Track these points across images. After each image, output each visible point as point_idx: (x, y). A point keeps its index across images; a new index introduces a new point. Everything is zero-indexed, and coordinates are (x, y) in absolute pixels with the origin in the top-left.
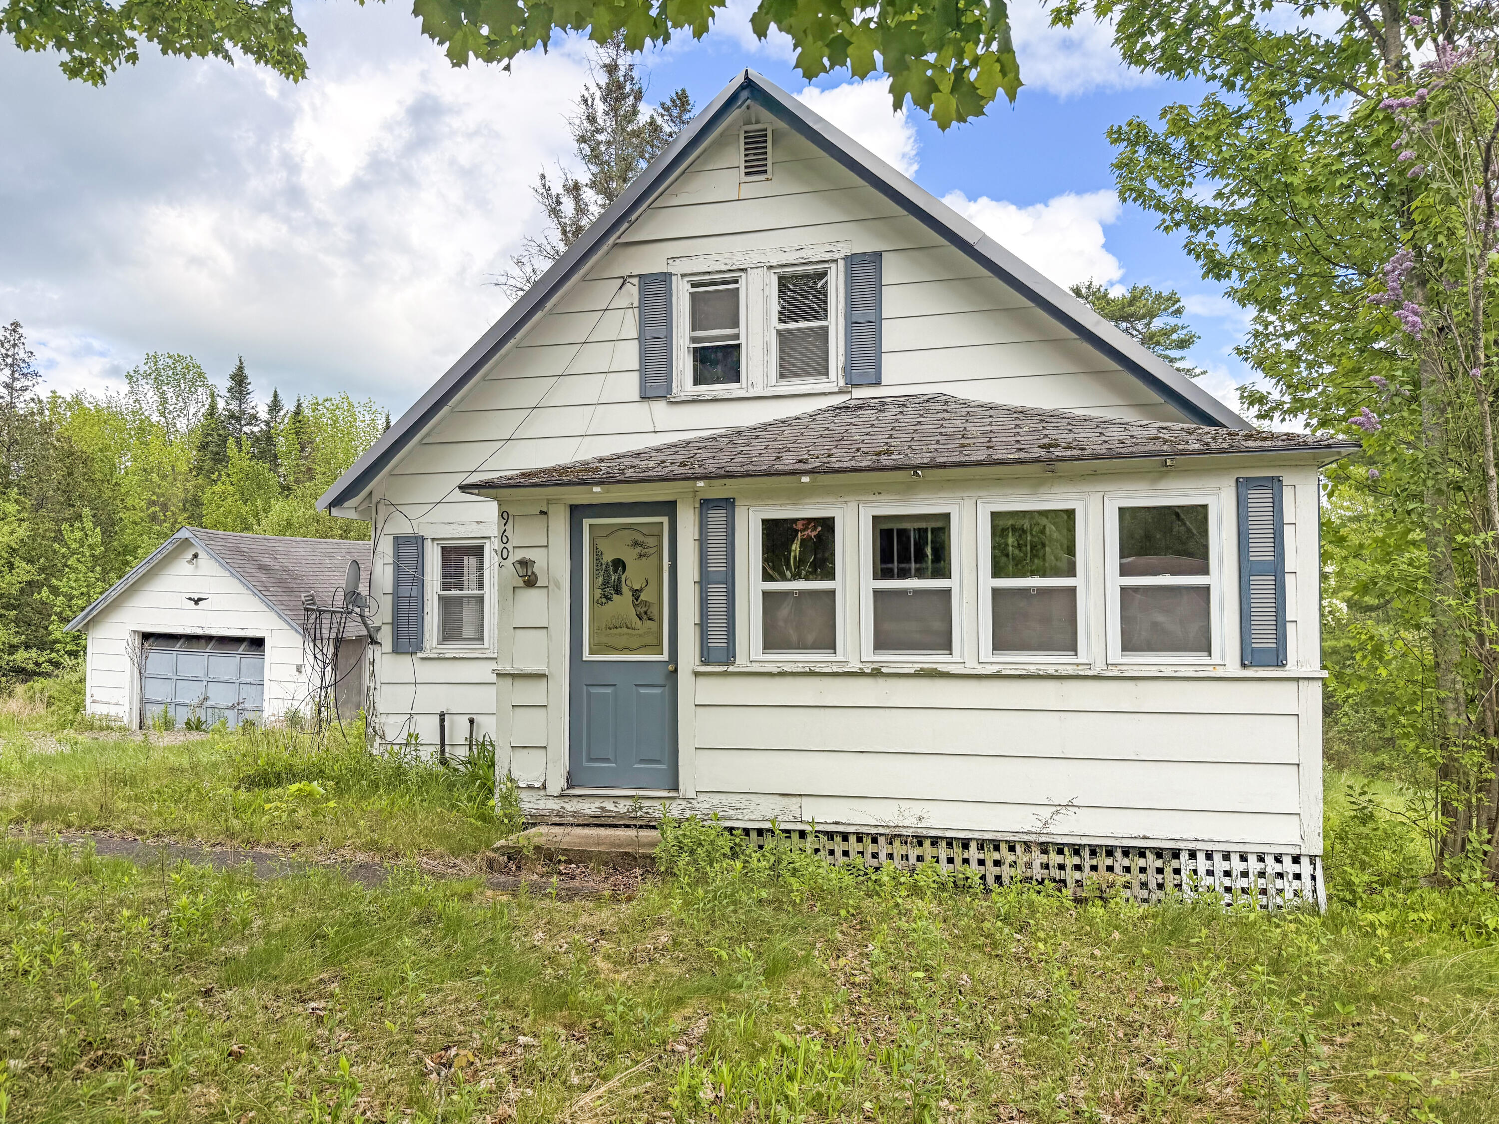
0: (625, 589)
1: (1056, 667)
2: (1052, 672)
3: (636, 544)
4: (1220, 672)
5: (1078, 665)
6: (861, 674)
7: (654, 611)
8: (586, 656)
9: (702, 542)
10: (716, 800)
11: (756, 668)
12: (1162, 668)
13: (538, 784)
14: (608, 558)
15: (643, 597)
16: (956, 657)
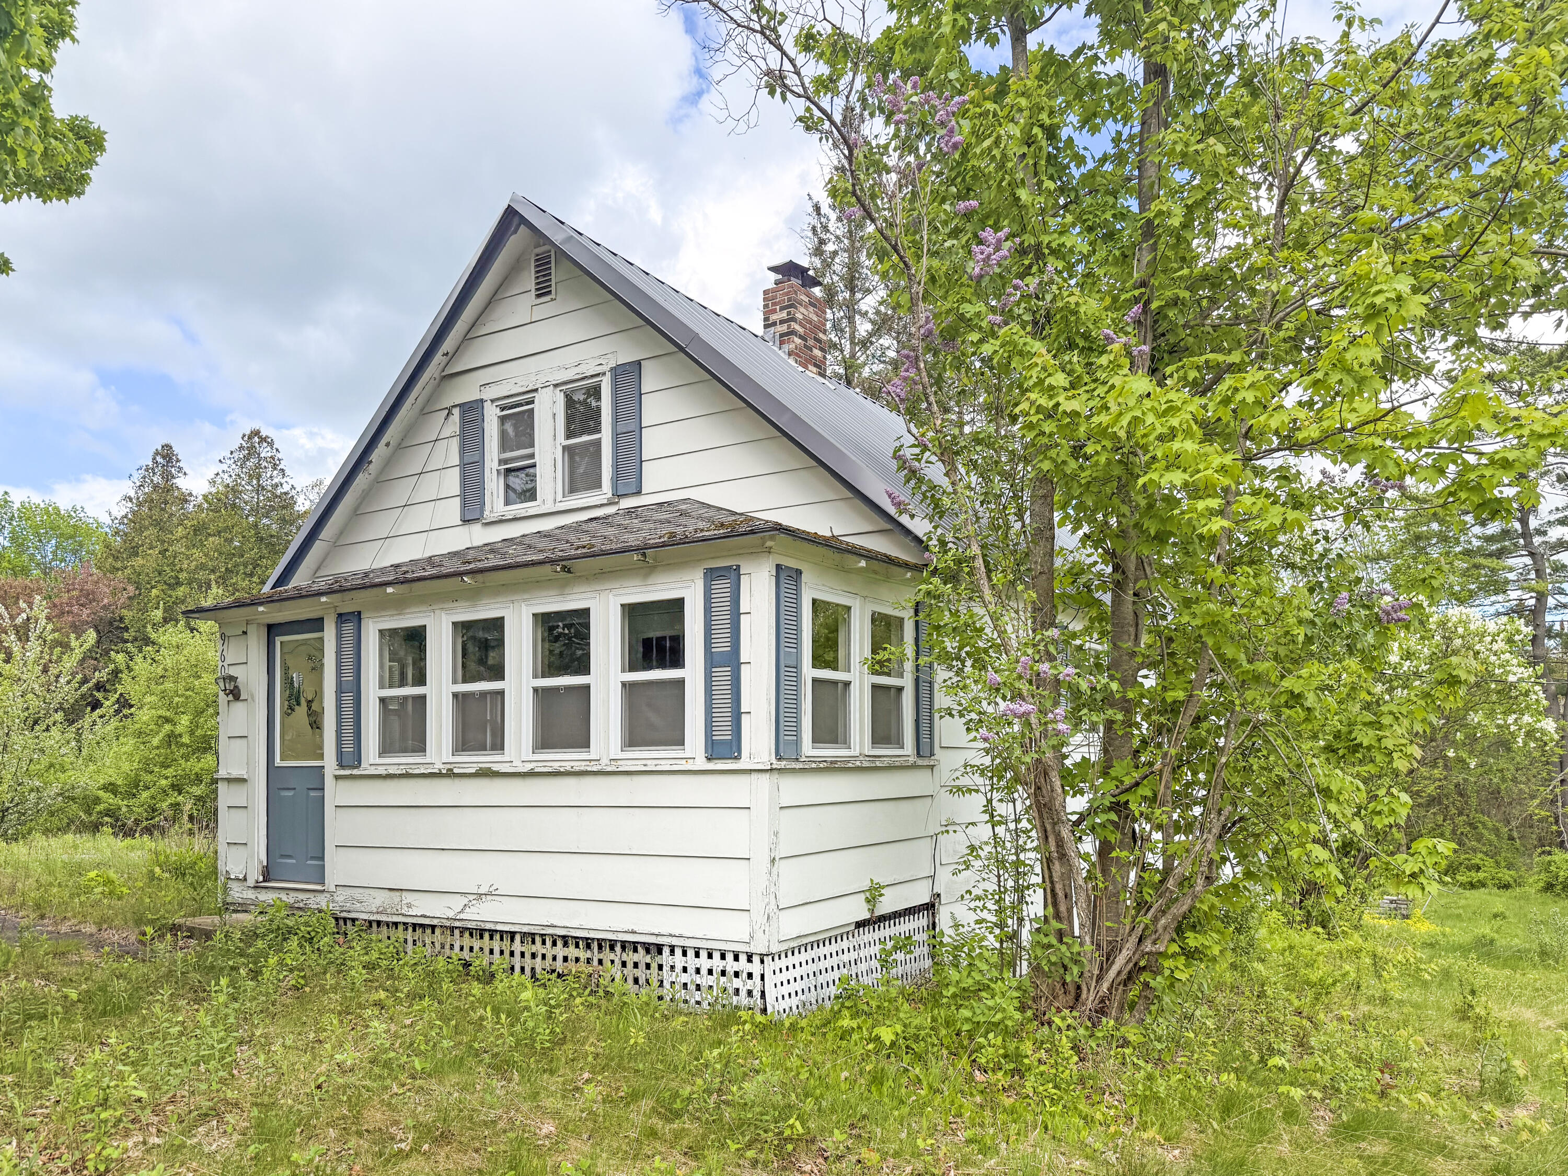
0: (303, 701)
1: (572, 764)
2: (568, 768)
4: (690, 766)
5: (590, 761)
6: (440, 775)
7: (320, 720)
8: (278, 762)
9: (337, 656)
10: (348, 893)
11: (374, 771)
12: (649, 762)
13: (241, 876)
15: (314, 707)
16: (505, 757)
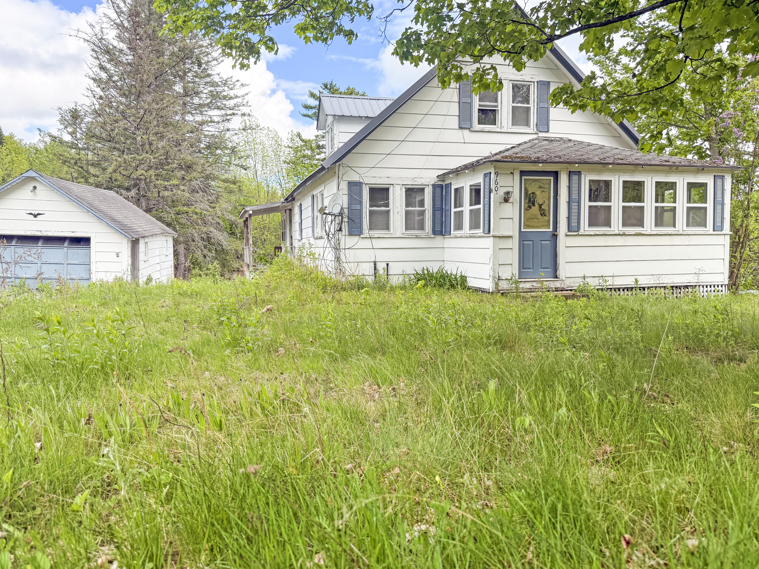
0: (536, 204)
1: (669, 232)
3: (540, 187)
4: (709, 233)
6: (619, 235)
7: (547, 212)
8: (523, 230)
9: (569, 188)
10: (572, 280)
11: (587, 233)
12: (696, 231)
13: (509, 278)
14: (530, 192)
15: (543, 207)
16: (645, 229)
